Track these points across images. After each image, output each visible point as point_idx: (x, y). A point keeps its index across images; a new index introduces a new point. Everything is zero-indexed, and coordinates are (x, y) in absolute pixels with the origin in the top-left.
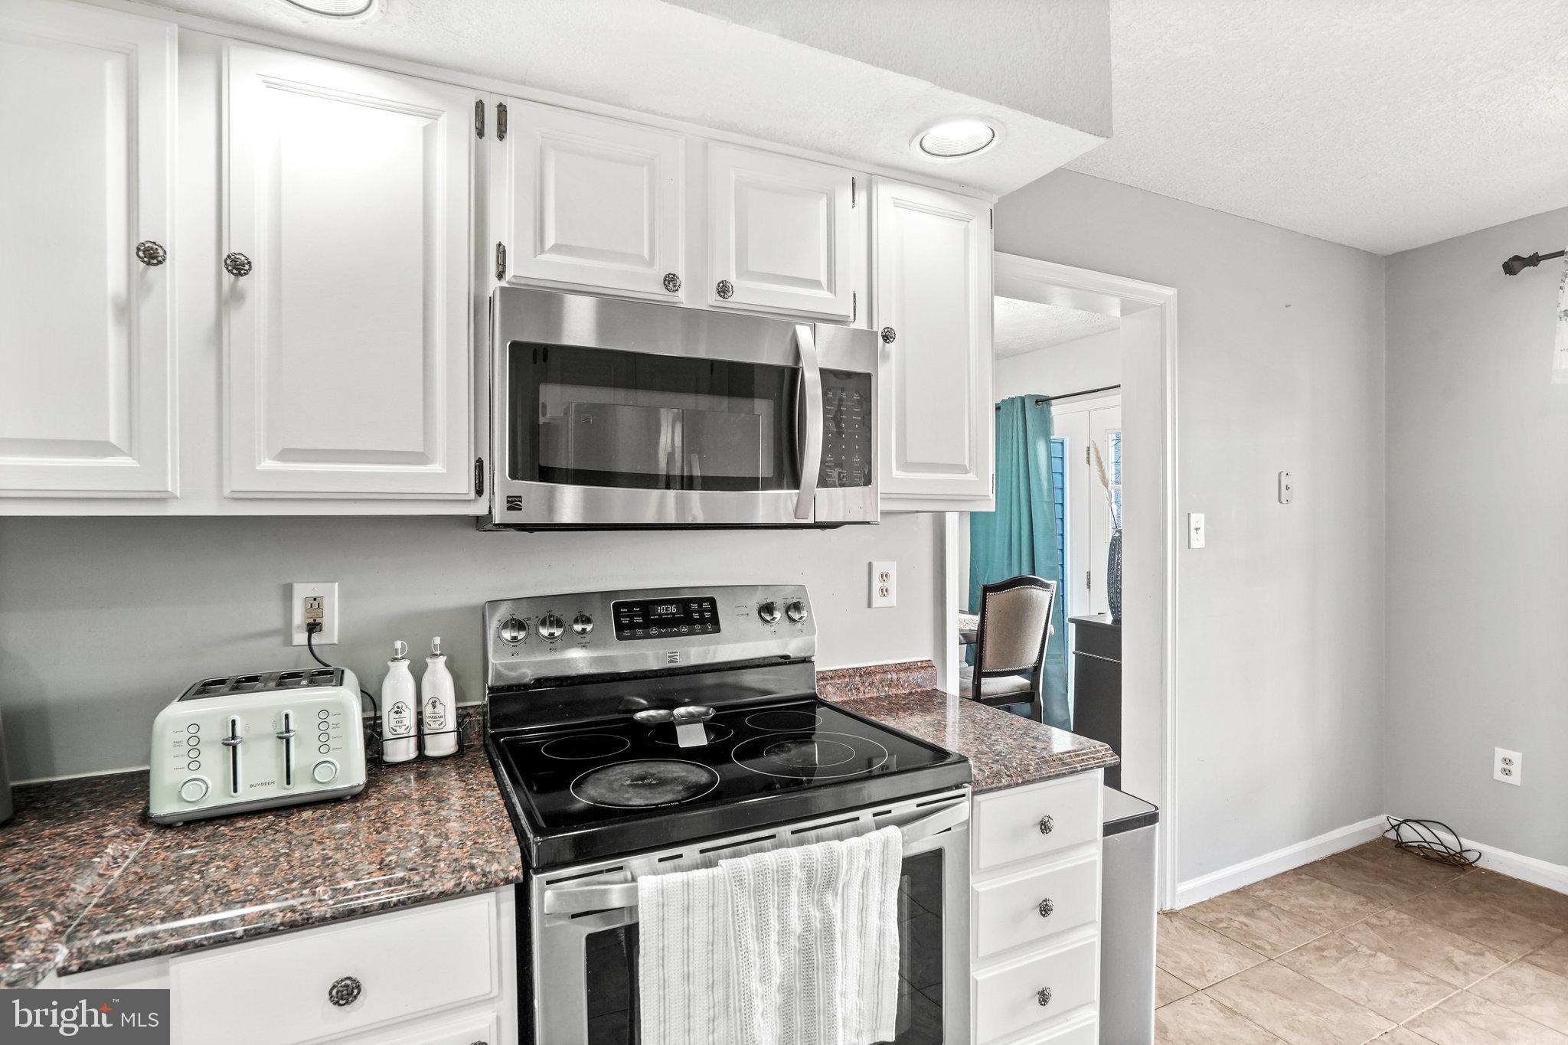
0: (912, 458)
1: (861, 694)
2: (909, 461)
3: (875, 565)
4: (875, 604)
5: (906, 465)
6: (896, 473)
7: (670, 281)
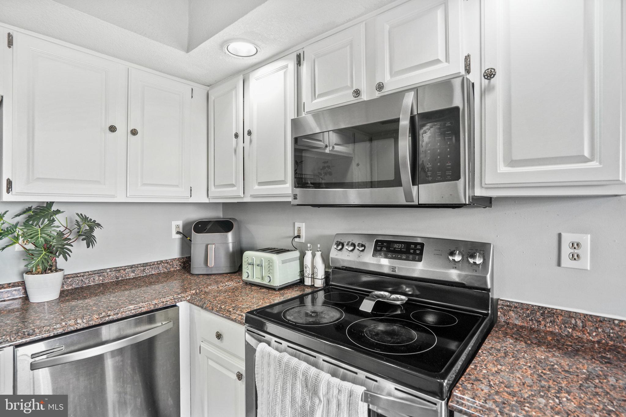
0: (516, 156)
1: (542, 326)
2: (514, 158)
3: (564, 235)
4: (563, 264)
5: (512, 163)
6: (503, 169)
7: (357, 93)
